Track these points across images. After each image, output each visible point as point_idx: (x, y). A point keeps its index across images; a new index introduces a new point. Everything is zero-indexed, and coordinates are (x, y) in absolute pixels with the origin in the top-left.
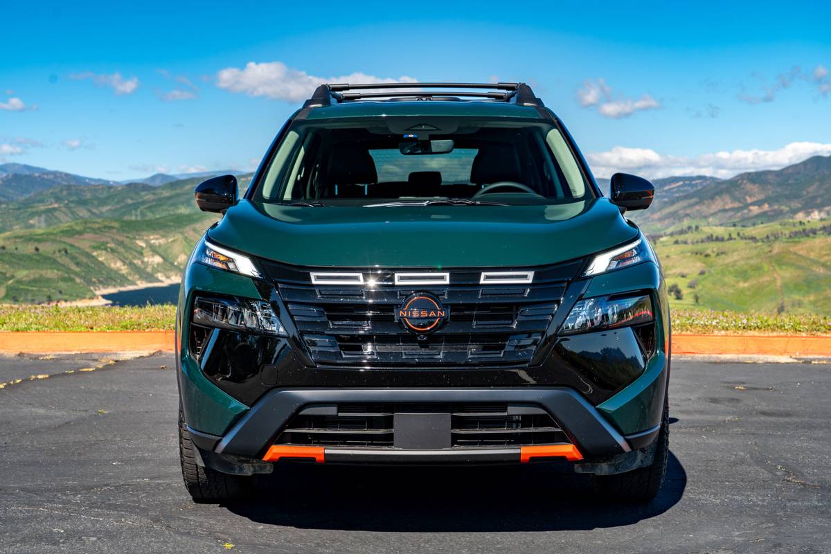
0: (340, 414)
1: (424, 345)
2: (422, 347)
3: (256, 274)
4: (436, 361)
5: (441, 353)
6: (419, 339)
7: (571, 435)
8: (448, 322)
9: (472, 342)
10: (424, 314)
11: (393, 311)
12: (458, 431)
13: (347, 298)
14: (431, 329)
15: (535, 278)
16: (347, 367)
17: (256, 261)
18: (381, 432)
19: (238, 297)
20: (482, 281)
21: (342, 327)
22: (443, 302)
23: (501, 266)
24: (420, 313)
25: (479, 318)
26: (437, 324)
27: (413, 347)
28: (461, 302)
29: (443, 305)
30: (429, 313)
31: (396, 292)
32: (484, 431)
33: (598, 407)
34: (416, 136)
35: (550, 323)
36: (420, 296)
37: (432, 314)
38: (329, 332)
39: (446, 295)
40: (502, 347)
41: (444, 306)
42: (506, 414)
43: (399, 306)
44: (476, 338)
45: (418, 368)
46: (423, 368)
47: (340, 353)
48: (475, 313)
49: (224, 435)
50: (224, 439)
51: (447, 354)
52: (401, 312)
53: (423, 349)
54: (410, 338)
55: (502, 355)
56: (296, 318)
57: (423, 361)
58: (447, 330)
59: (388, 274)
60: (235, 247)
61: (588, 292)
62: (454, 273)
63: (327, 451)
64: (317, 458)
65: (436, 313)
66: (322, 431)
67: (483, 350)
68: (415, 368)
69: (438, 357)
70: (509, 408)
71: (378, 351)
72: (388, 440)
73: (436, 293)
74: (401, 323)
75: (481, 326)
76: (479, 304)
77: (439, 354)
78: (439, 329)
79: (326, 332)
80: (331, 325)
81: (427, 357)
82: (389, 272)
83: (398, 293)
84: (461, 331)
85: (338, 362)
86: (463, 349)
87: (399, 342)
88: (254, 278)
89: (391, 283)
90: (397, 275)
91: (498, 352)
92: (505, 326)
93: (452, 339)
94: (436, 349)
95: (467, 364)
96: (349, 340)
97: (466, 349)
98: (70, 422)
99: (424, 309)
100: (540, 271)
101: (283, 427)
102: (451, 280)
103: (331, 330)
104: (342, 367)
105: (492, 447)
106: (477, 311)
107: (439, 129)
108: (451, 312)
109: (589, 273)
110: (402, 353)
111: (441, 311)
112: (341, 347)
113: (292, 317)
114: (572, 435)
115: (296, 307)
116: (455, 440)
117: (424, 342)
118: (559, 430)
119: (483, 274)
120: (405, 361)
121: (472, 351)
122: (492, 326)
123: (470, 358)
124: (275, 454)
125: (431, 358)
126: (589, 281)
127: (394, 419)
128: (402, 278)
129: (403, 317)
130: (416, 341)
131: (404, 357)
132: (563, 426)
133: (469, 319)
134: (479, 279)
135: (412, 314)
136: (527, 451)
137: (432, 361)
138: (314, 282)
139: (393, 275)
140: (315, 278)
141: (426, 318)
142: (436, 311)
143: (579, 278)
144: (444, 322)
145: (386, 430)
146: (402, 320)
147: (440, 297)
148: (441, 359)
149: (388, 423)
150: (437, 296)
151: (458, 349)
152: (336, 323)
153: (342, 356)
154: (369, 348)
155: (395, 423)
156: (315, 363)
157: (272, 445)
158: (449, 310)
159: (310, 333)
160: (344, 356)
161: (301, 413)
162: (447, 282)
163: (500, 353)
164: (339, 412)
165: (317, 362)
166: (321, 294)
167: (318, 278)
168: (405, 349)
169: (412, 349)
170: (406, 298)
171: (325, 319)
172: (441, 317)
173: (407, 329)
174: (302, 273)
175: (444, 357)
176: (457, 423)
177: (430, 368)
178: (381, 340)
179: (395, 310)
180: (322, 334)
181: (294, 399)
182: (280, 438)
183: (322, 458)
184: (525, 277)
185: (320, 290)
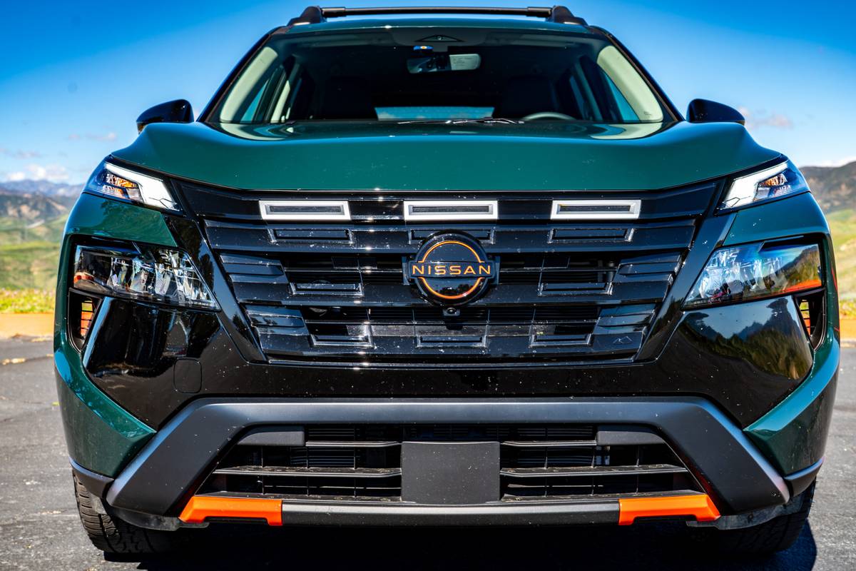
0: (309, 444)
1: (453, 324)
2: (450, 328)
3: (169, 205)
4: (475, 352)
5: (484, 339)
6: (445, 313)
7: (704, 479)
8: (495, 286)
9: (537, 319)
10: (455, 270)
11: (400, 267)
12: (511, 472)
13: (320, 244)
14: (468, 297)
15: (644, 210)
16: (321, 363)
17: (171, 183)
18: (381, 473)
19: (139, 244)
20: (554, 215)
21: (312, 293)
22: (487, 251)
23: (585, 190)
24: (447, 269)
25: (548, 278)
26: (478, 288)
27: (435, 328)
28: (519, 250)
29: (488, 254)
30: (463, 269)
31: (407, 233)
32: (556, 473)
33: (747, 429)
34: (430, 48)
35: (670, 288)
36: (447, 239)
37: (470, 270)
38: (290, 303)
39: (492, 239)
40: (589, 328)
41: (490, 257)
42: (594, 443)
43: (411, 257)
44: (543, 312)
45: (445, 365)
46: (452, 365)
47: (309, 338)
48: (542, 269)
49: (117, 474)
50: (117, 481)
51: (493, 341)
52: (415, 267)
53: (452, 333)
54: (430, 312)
55: (588, 342)
56: (234, 278)
57: (452, 352)
58: (493, 299)
59: (394, 203)
60: (143, 165)
61: (732, 235)
62: (507, 202)
63: (287, 508)
64: (270, 520)
65: (477, 270)
66: (278, 473)
67: (556, 333)
68: (439, 365)
69: (479, 345)
70: (600, 433)
71: (375, 335)
72: (391, 488)
73: (475, 234)
74: (414, 287)
75: (553, 293)
76: (550, 254)
77: (480, 341)
78: (481, 297)
79: (284, 302)
80: (293, 289)
81: (459, 345)
82: (395, 199)
83: (410, 234)
84: (518, 301)
85: (306, 353)
86: (520, 332)
87: (410, 319)
88: (164, 211)
89: (397, 218)
90: (407, 205)
91: (583, 337)
92: (593, 292)
93: (501, 314)
94: (474, 331)
95: (528, 358)
96: (326, 317)
97: (527, 332)
98: (9, 419)
99: (455, 262)
100: (651, 200)
101: (211, 465)
102: (500, 212)
103: (293, 298)
104: (312, 363)
105: (568, 498)
106: (544, 266)
107: (460, 41)
108: (502, 267)
109: (730, 203)
110: (415, 338)
111: (485, 265)
112: (312, 329)
113: (226, 276)
114: (704, 477)
115: (234, 260)
116: (506, 488)
117: (454, 319)
118: (684, 470)
119: (556, 204)
120: (422, 352)
121: (537, 336)
122: (569, 293)
123: (534, 348)
124: (197, 511)
125: (466, 348)
126: (732, 217)
127: (403, 453)
128: (415, 210)
129: (418, 276)
130: (441, 317)
131: (419, 345)
132: (690, 464)
133: (532, 279)
134: (549, 212)
135: (433, 271)
136: (631, 506)
137: (469, 352)
138: (265, 216)
139: (401, 204)
140: (266, 211)
141: (457, 278)
142: (476, 264)
143: (716, 211)
144: (490, 284)
145: (388, 471)
146: (417, 282)
147: (482, 242)
148: (483, 348)
149: (393, 458)
150: (477, 240)
151: (513, 332)
152: (303, 286)
153: (311, 343)
154: (365, 330)
155: (404, 459)
156: (265, 355)
157: (192, 495)
158: (498, 265)
159: (257, 304)
160: (316, 343)
161: (242, 442)
162: (494, 215)
163: (584, 340)
164: (307, 438)
165: (268, 354)
166: (277, 237)
167: (273, 209)
168: (421, 332)
169: (434, 332)
170: (424, 243)
171: (283, 279)
172: (486, 276)
173: (425, 297)
174: (246, 202)
175: (490, 346)
176: (509, 458)
177: (465, 365)
178: (381, 316)
179: (404, 265)
180: (278, 305)
181: (230, 418)
182: (206, 483)
183: (278, 519)
184: (627, 208)
185: (274, 230)
